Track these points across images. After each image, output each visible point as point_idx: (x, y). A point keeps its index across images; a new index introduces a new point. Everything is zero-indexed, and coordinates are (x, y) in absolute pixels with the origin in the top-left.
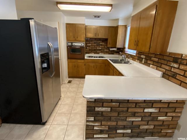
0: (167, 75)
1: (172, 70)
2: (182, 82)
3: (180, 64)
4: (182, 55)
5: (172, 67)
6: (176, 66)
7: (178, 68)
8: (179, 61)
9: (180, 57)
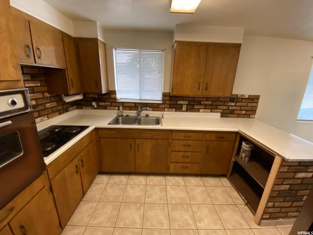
0: (226, 113)
1: (230, 108)
2: (239, 114)
3: (237, 102)
4: (237, 95)
5: (229, 106)
6: (233, 104)
7: (236, 106)
8: (236, 100)
9: (236, 97)
